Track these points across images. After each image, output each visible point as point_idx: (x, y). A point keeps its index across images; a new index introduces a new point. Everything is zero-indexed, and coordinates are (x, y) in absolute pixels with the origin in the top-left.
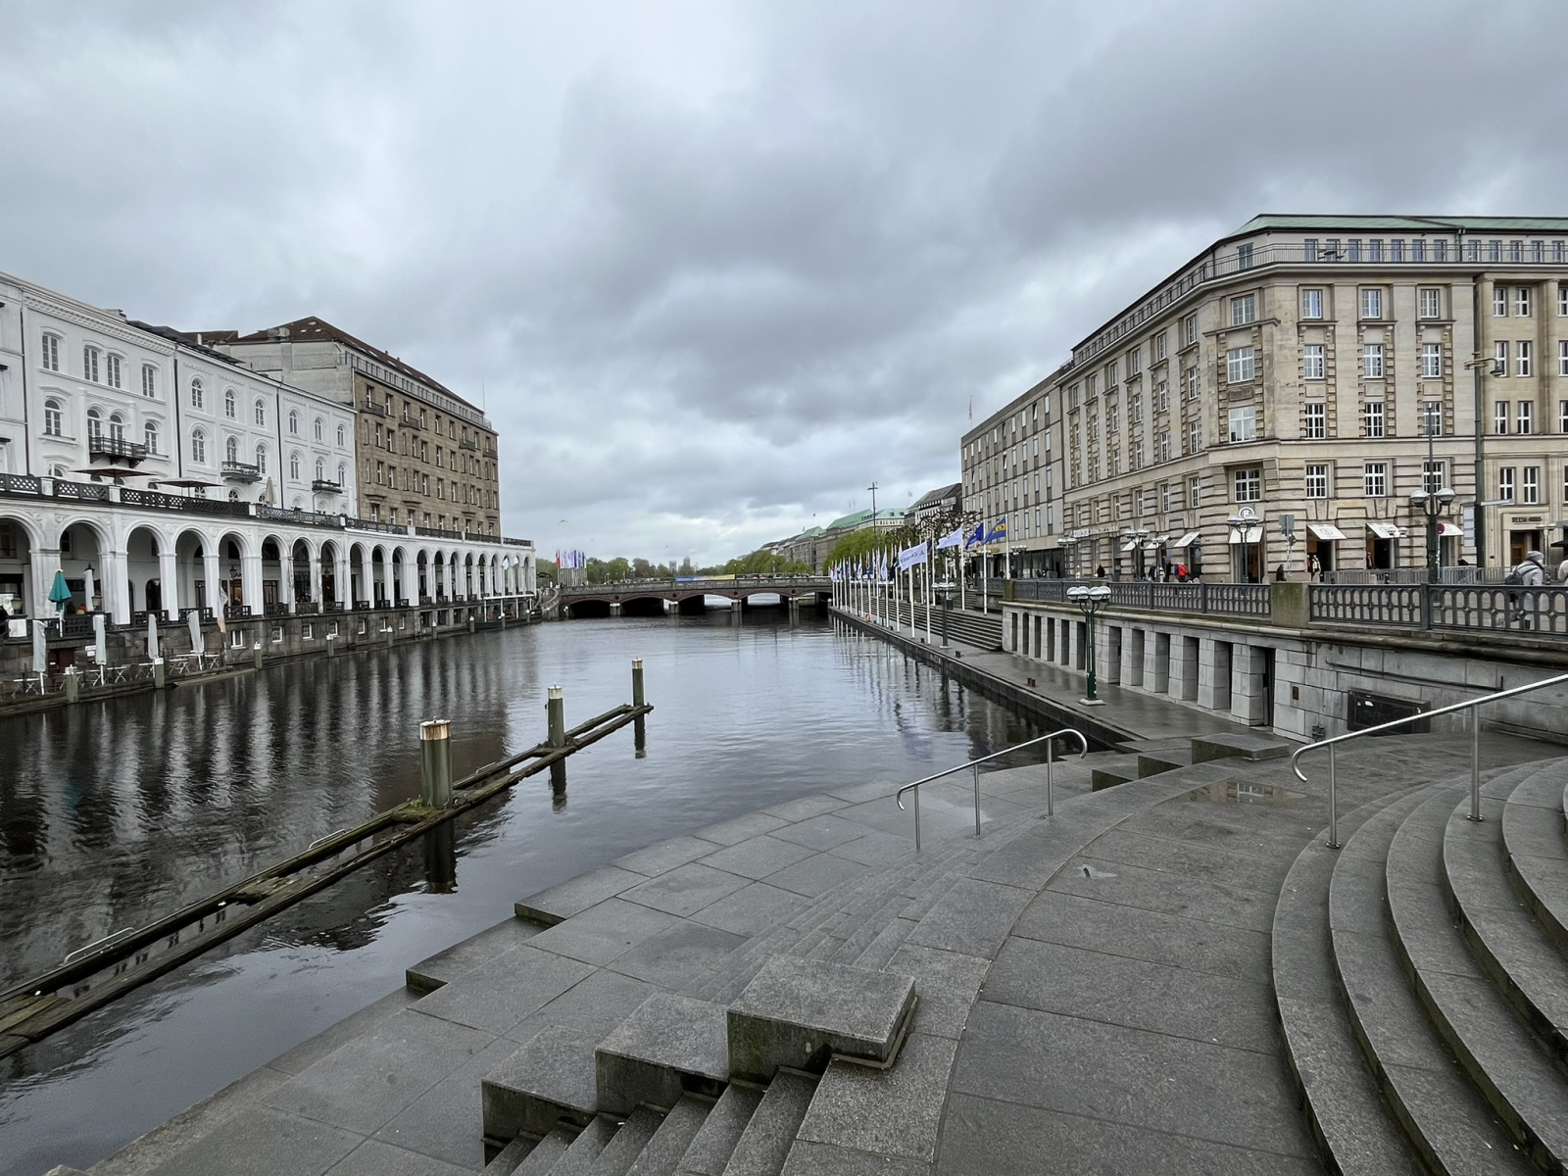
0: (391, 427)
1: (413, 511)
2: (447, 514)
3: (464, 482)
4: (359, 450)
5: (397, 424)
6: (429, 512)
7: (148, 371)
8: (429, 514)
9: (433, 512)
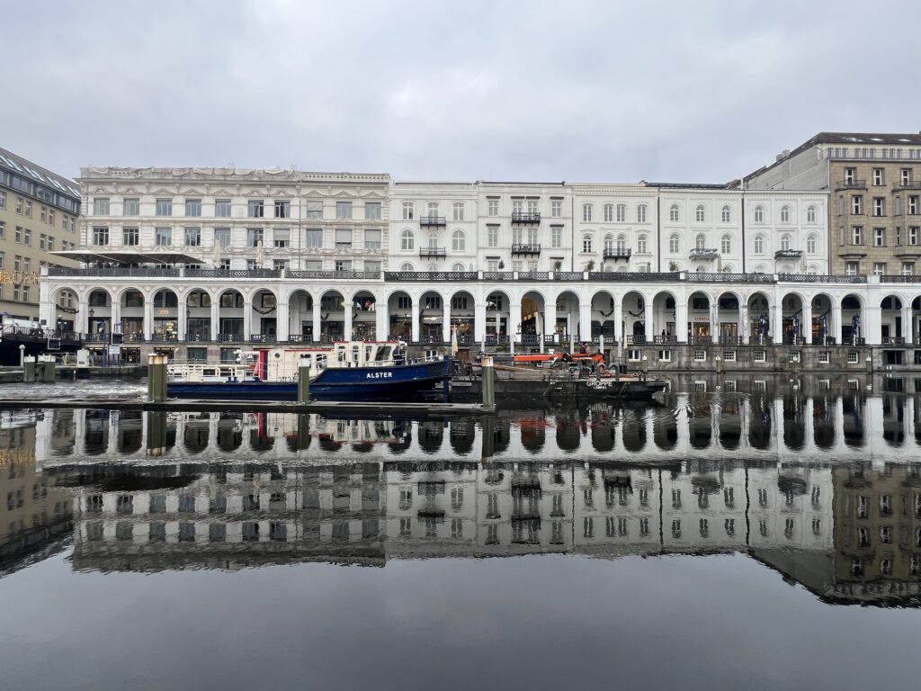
0: (879, 195)
1: (912, 263)
4: (833, 221)
5: (889, 191)
7: (642, 210)
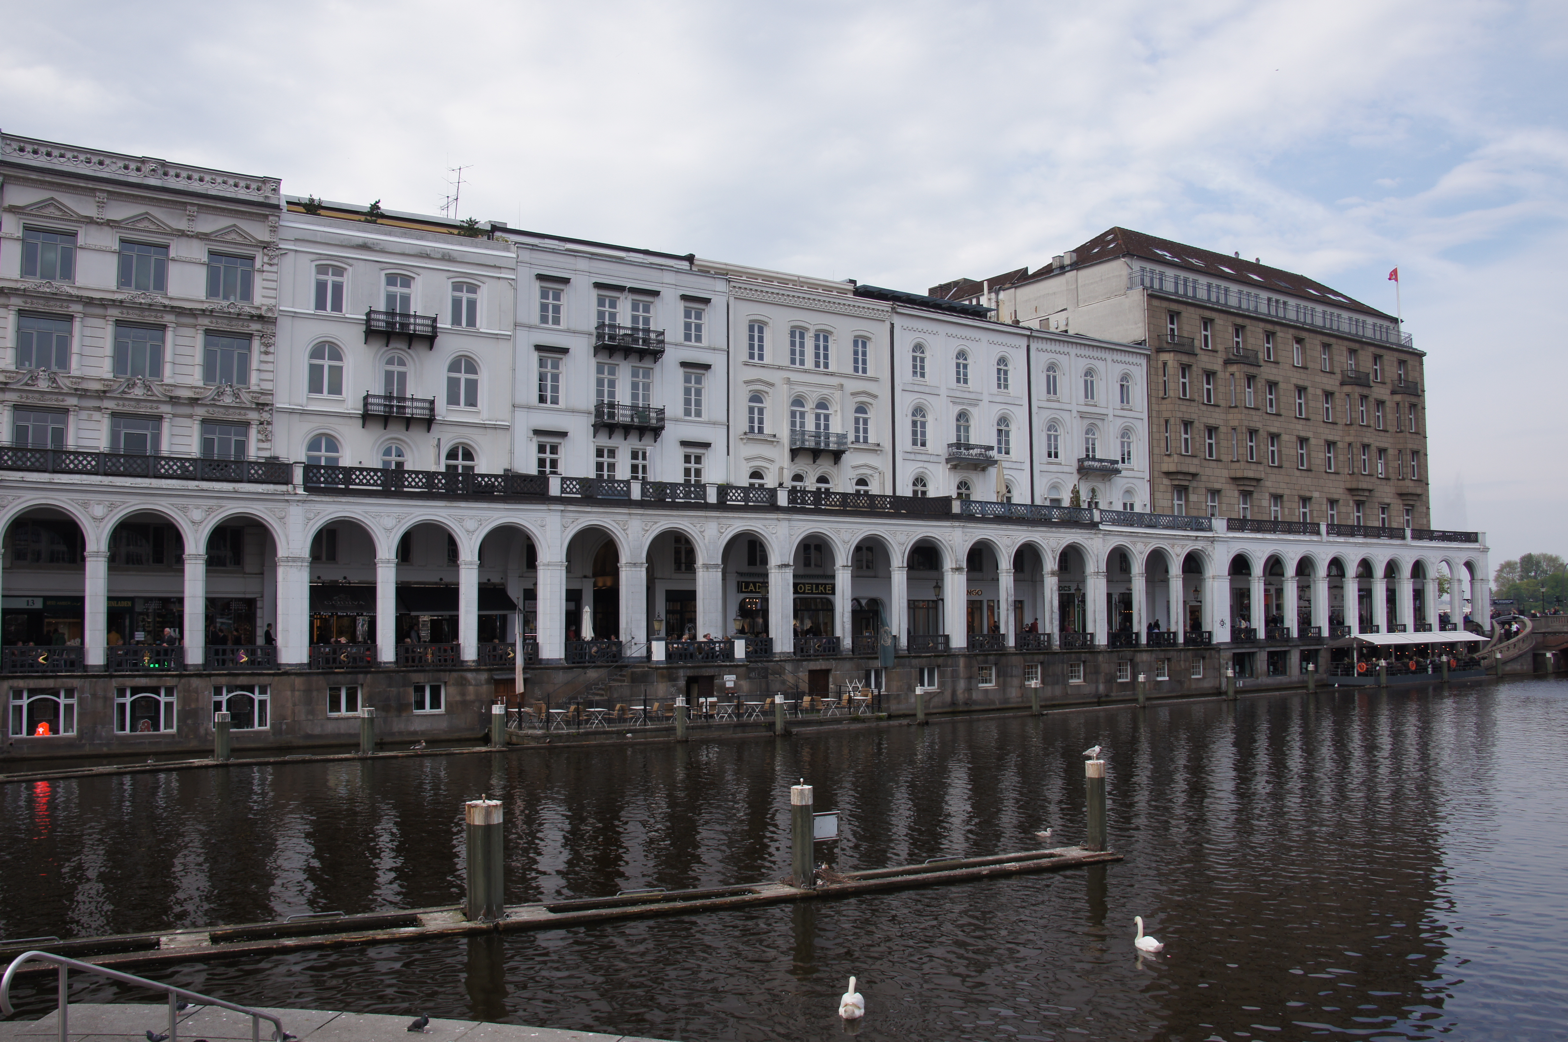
0: (1209, 367)
1: (1250, 493)
2: (1316, 495)
3: (1348, 439)
4: (1155, 407)
5: (1220, 361)
6: (1280, 492)
7: (861, 343)
8: (1281, 496)
9: (1287, 492)
